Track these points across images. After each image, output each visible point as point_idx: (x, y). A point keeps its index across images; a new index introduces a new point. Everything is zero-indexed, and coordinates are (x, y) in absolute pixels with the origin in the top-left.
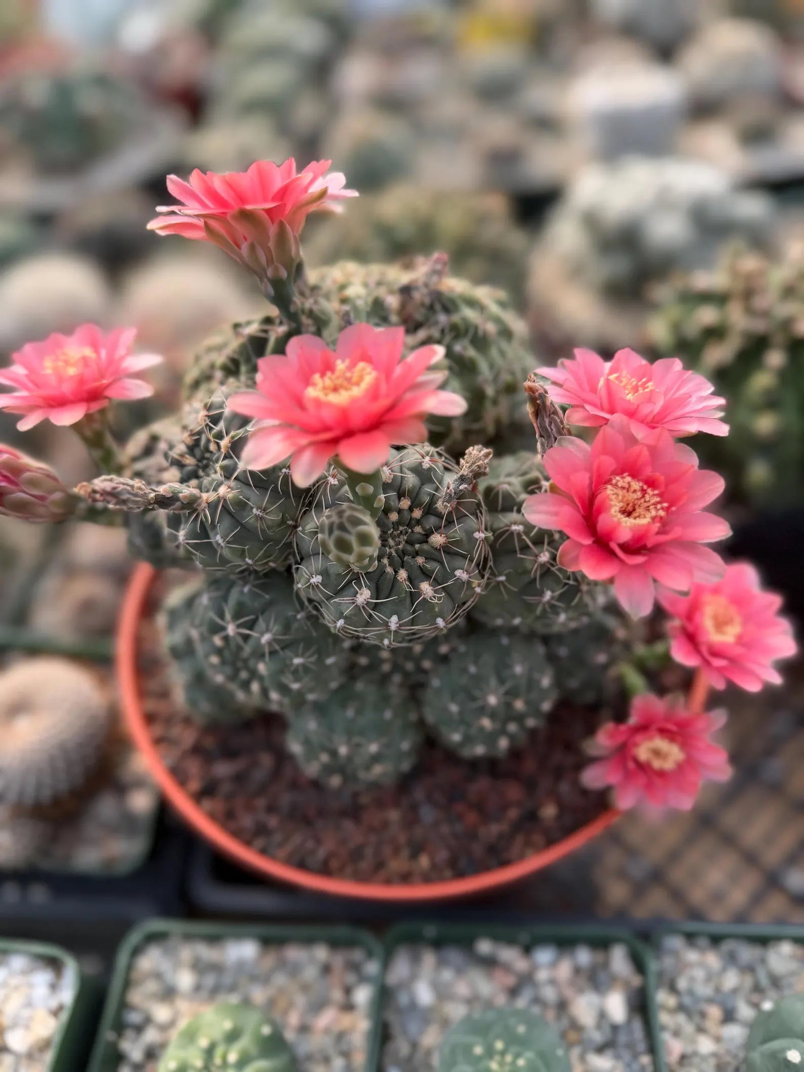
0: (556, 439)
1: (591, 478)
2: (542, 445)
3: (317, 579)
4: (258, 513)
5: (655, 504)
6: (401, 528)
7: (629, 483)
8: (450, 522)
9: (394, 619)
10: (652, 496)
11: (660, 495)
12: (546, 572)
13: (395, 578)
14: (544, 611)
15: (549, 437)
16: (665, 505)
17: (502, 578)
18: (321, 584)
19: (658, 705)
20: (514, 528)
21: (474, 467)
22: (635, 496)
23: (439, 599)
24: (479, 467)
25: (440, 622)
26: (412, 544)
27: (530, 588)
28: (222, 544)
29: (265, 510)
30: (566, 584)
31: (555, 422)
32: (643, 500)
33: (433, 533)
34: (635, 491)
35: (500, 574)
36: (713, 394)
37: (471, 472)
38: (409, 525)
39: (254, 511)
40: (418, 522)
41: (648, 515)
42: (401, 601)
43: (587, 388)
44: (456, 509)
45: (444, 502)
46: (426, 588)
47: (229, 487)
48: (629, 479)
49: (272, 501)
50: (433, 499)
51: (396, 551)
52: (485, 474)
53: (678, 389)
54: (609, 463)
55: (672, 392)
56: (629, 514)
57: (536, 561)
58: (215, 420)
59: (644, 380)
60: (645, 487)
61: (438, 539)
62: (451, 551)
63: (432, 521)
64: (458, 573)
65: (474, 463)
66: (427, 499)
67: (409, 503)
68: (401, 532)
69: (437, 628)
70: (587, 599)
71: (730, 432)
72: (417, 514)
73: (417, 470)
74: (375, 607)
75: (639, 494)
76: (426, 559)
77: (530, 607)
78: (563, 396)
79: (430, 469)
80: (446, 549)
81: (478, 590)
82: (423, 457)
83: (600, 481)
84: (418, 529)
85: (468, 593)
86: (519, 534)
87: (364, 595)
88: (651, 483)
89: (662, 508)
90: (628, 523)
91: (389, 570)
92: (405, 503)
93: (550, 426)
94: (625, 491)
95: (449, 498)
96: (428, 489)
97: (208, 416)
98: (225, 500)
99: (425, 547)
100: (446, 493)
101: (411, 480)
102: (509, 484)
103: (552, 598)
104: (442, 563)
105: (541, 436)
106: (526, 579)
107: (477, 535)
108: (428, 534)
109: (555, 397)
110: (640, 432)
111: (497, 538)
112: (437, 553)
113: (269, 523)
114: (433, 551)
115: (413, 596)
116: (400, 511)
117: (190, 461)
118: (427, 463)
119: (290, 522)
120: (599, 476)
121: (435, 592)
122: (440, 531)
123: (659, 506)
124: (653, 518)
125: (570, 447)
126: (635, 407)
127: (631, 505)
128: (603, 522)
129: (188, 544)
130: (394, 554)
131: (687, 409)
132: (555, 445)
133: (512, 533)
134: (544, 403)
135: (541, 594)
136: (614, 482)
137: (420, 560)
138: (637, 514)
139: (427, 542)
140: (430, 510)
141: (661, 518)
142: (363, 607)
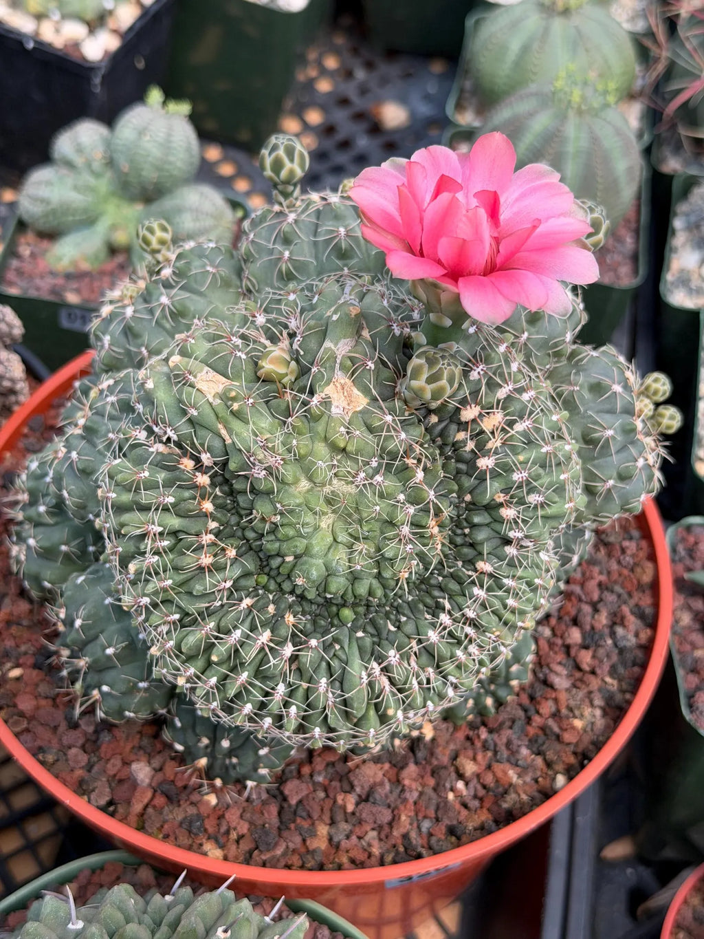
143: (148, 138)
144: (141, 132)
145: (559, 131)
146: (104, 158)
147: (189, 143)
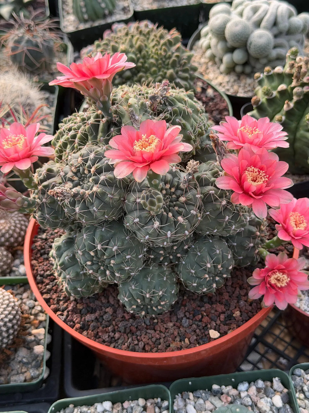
0: (224, 155)
1: (239, 169)
2: (219, 158)
3: (137, 220)
4: (110, 196)
5: (264, 176)
6: (167, 196)
7: (253, 169)
8: (186, 192)
9: (169, 232)
10: (262, 173)
11: (265, 173)
12: (225, 208)
13: (168, 216)
14: (226, 225)
15: (221, 154)
16: (268, 176)
17: (208, 213)
18: (139, 222)
19: (276, 259)
20: (211, 192)
21: (193, 169)
22: (256, 174)
23: (186, 222)
24: (195, 169)
25: (187, 232)
26: (172, 202)
27: (220, 216)
28: (96, 210)
29: (113, 195)
30: (234, 213)
31: (223, 148)
32: (259, 175)
33: (180, 197)
34: (256, 172)
35: (207, 212)
36: (283, 130)
37: (192, 171)
38: (170, 195)
39: (109, 195)
40: (174, 193)
41: (262, 181)
42: (171, 225)
43: (233, 133)
44: (188, 186)
45: (183, 184)
46: (180, 219)
47: (97, 187)
48: (253, 168)
49: (115, 191)
50: (179, 184)
51: (166, 206)
52: (197, 171)
53: (268, 130)
54: (245, 163)
55: (266, 132)
56: (255, 181)
57: (221, 204)
58: (86, 161)
59: (255, 128)
60: (259, 170)
61: (182, 199)
62: (188, 203)
63: (179, 192)
64: (192, 211)
65: (193, 167)
66: (176, 184)
67: (169, 186)
68: (167, 198)
69: (185, 235)
70: (243, 218)
71: (290, 145)
72: (173, 190)
73: (170, 172)
74: (161, 228)
75: (258, 173)
76: (179, 207)
77: (220, 224)
78: (224, 137)
79: (176, 172)
80: (186, 203)
81: (199, 218)
82: (172, 167)
83: (242, 170)
84: (174, 196)
85: (196, 220)
86: (213, 194)
87: (157, 224)
88: (261, 169)
89: (266, 177)
90: (255, 184)
91: (165, 213)
92: (168, 186)
93: (221, 150)
94: (252, 172)
95: (185, 182)
96: (176, 179)
97: (83, 160)
98: (96, 193)
99: (178, 202)
100: (184, 180)
101: (169, 177)
102: (206, 174)
103: (229, 219)
104: (185, 208)
105: (218, 154)
106: (218, 212)
107: (197, 196)
108: (178, 197)
109: (221, 138)
110: (255, 150)
111: (205, 197)
112: (182, 205)
113: (115, 200)
114: (181, 204)
115: (175, 223)
116: (166, 190)
117: (76, 178)
118: (174, 169)
119: (122, 199)
120: (242, 168)
121: (184, 220)
122: (183, 196)
123: (265, 177)
124: (264, 182)
125: (230, 158)
126: (252, 140)
127: (255, 177)
128: (245, 185)
129: (80, 212)
130: (166, 207)
131: (273, 138)
132: (224, 157)
133: (210, 194)
134: (218, 142)
135: (225, 218)
136: (248, 169)
137: (176, 208)
138: (258, 181)
139: (178, 201)
140: (178, 188)
141: (267, 181)
142: (157, 229)
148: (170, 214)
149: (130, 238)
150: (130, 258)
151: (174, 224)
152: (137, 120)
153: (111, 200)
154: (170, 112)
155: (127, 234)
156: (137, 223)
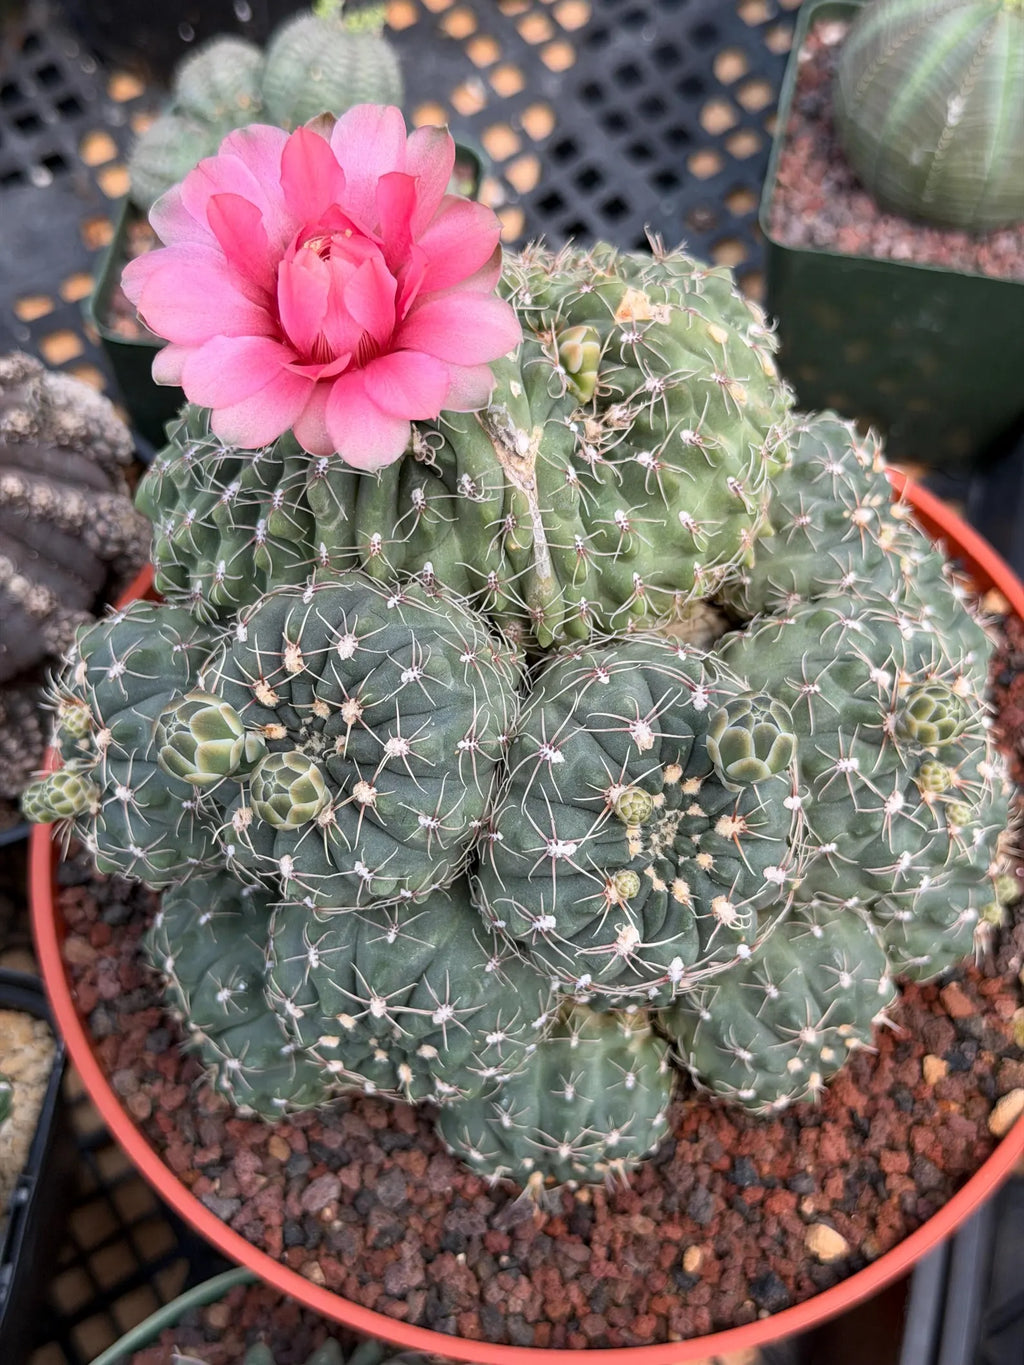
4: (428, 823)
6: (668, 813)
9: (677, 965)
13: (670, 897)
17: (832, 847)
18: (555, 929)
23: (747, 921)
26: (688, 836)
29: (439, 818)
33: (721, 815)
35: (828, 841)
38: (682, 807)
39: (422, 820)
40: (695, 800)
42: (686, 940)
46: (723, 907)
51: (665, 852)
57: (885, 813)
61: (730, 825)
63: (718, 795)
64: (769, 873)
67: (679, 772)
68: (669, 819)
72: (693, 787)
74: (641, 952)
76: (714, 857)
80: (746, 839)
84: (695, 811)
87: (630, 937)
91: (659, 885)
92: (674, 774)
99: (711, 838)
104: (740, 860)
107: (790, 803)
108: (713, 817)
112: (730, 845)
113: (448, 836)
114: (724, 844)
115: (704, 927)
121: (738, 911)
122: (732, 811)
130: (661, 857)
137: (704, 860)
139: (712, 831)
142: (629, 956)
143: (318, 77)
144: (309, 67)
145: (983, 47)
146: (254, 104)
147: (385, 78)
148: (682, 890)
149: (504, 966)
150: (503, 1043)
151: (696, 932)
152: (523, 458)
153: (431, 836)
154: (653, 401)
155: (490, 948)
156: (548, 933)
